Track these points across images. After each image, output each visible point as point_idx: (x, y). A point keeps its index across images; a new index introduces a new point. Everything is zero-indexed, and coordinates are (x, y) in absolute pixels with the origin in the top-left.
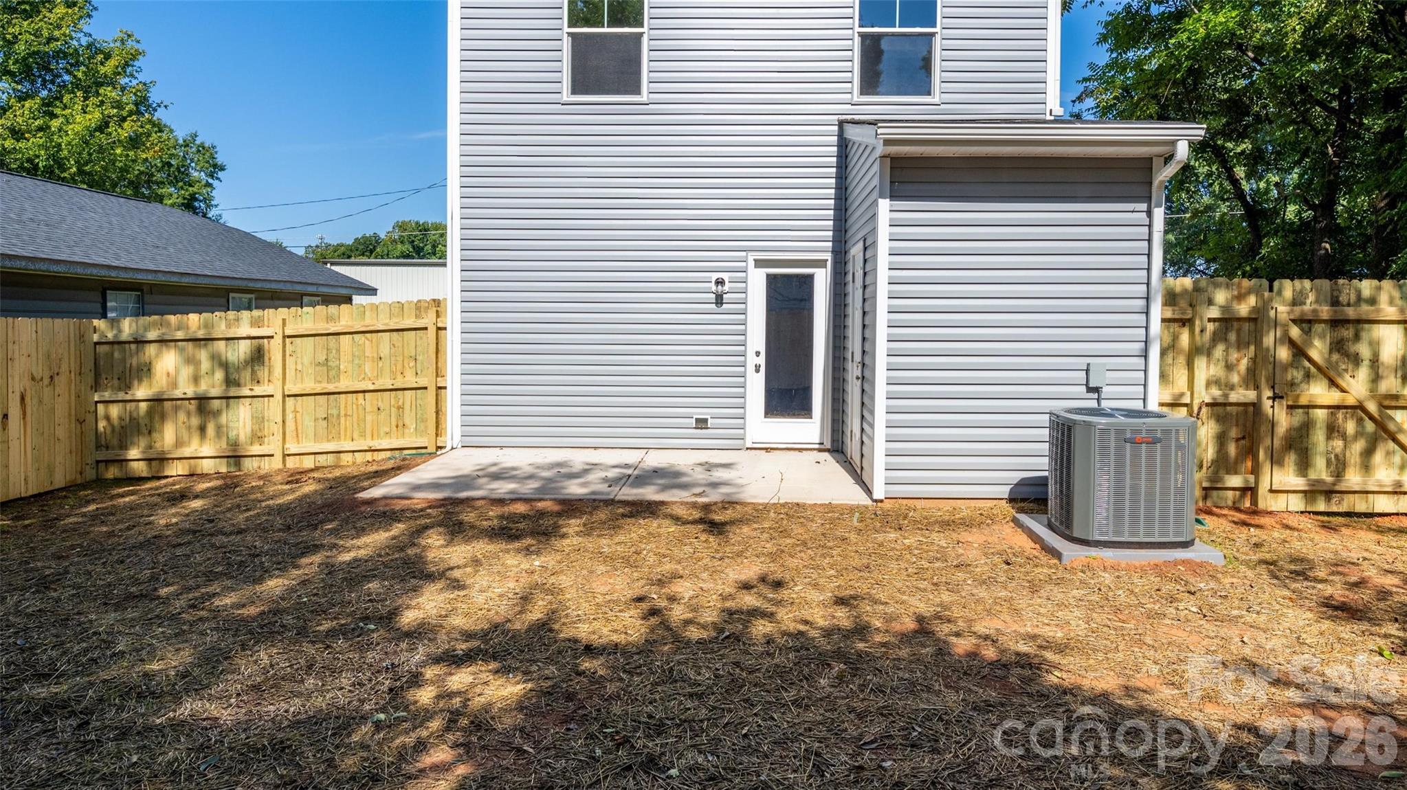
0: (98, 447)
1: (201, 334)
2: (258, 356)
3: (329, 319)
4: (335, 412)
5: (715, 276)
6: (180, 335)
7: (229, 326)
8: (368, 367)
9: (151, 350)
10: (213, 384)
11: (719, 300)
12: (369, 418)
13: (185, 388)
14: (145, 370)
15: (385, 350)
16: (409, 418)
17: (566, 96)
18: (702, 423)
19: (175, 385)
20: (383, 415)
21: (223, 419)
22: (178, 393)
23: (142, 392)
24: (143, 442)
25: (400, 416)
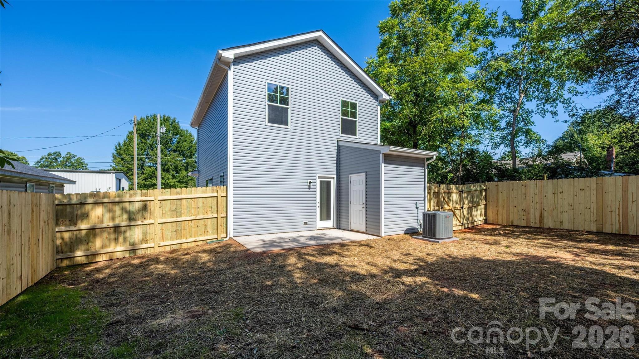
0: (58, 252)
1: (117, 200)
2: (144, 208)
3: (178, 193)
4: (179, 228)
5: (309, 181)
6: (106, 200)
7: (130, 196)
8: (193, 211)
9: (89, 207)
10: (122, 220)
11: (309, 188)
12: (193, 230)
13: (107, 223)
14: (86, 216)
15: (200, 204)
16: (209, 229)
17: (267, 124)
18: (306, 223)
19: (102, 222)
20: (199, 229)
21: (128, 234)
22: (104, 225)
23: (83, 226)
24: (83, 247)
25: (206, 228)
